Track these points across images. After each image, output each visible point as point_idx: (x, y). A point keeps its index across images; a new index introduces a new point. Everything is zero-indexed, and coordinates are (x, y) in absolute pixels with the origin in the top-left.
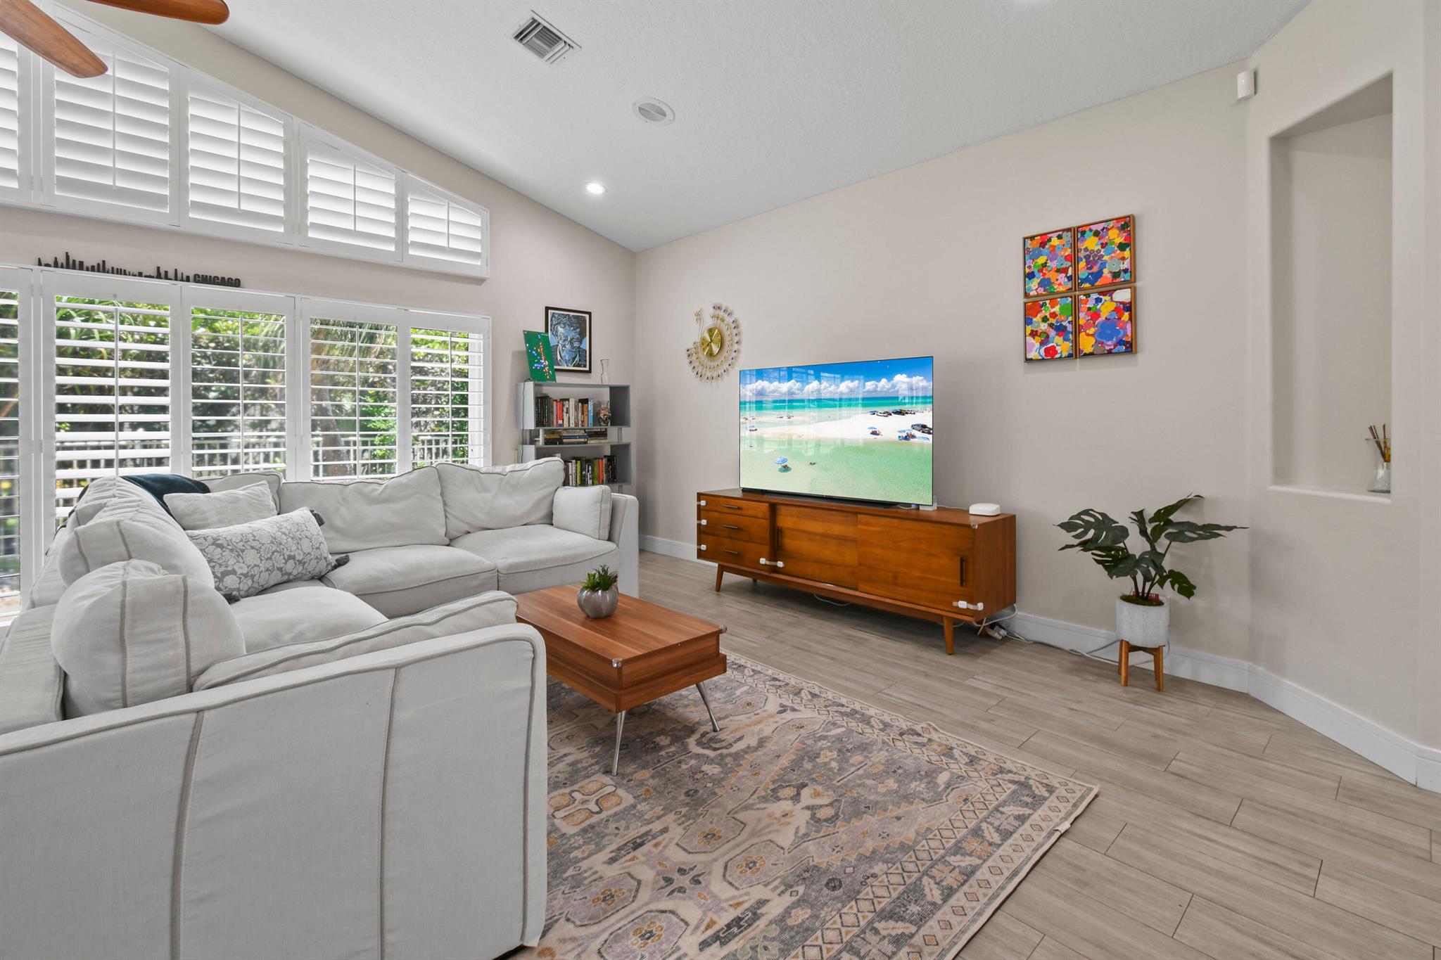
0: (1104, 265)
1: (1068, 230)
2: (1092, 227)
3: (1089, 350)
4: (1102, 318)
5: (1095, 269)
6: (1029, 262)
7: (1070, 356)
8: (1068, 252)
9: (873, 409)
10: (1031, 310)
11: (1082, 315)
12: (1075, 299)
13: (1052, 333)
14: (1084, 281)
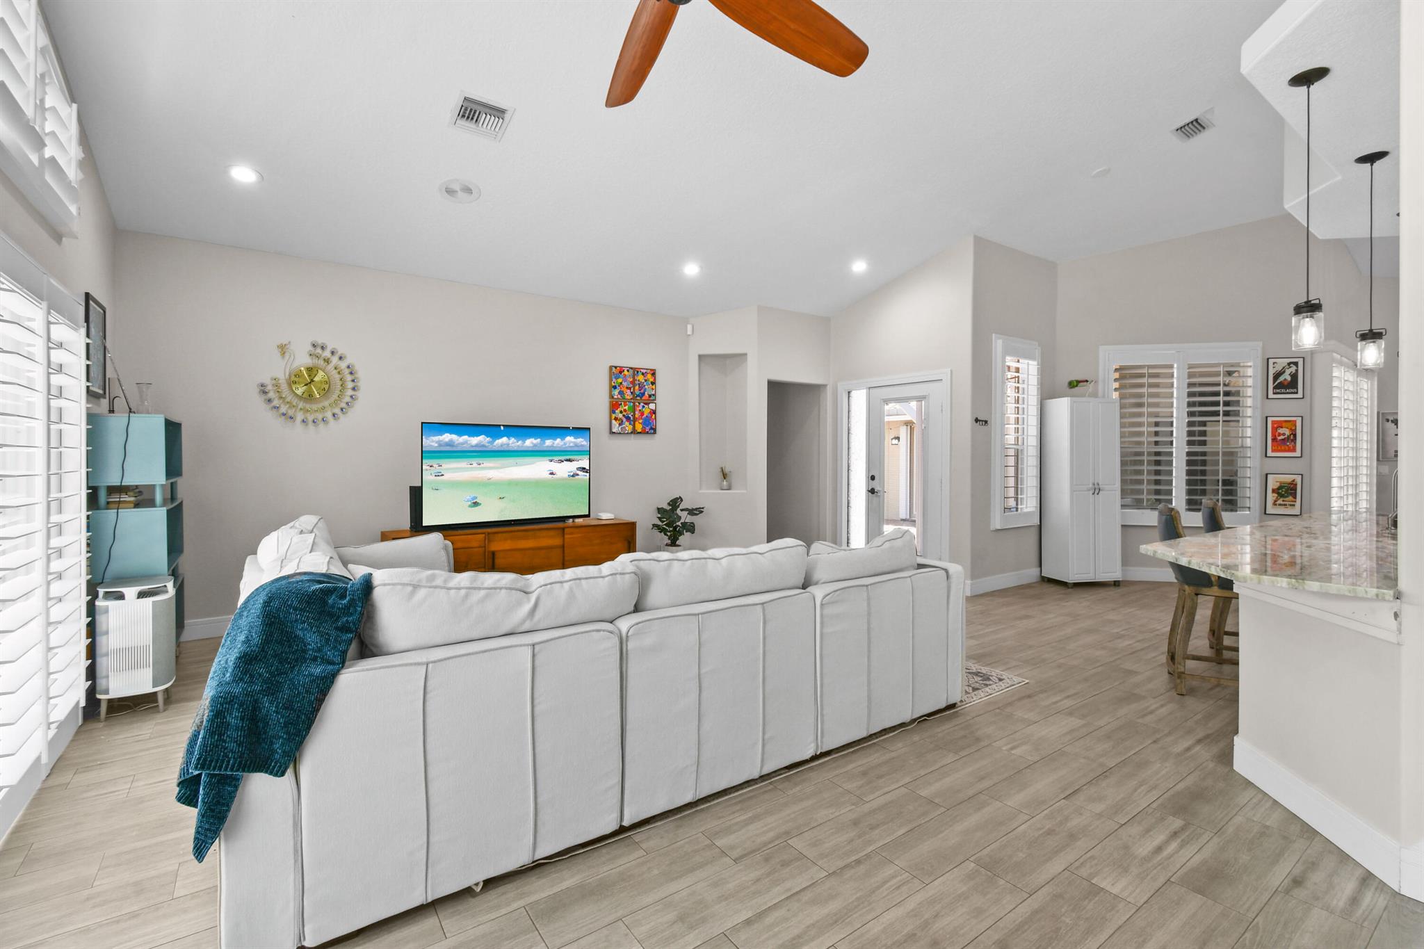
0: (645, 389)
1: (632, 368)
2: (642, 370)
3: (639, 430)
4: (645, 416)
5: (642, 391)
6: (614, 380)
7: (632, 433)
8: (631, 380)
9: (551, 458)
10: (614, 406)
11: (637, 413)
12: (634, 403)
13: (624, 420)
14: (638, 396)
